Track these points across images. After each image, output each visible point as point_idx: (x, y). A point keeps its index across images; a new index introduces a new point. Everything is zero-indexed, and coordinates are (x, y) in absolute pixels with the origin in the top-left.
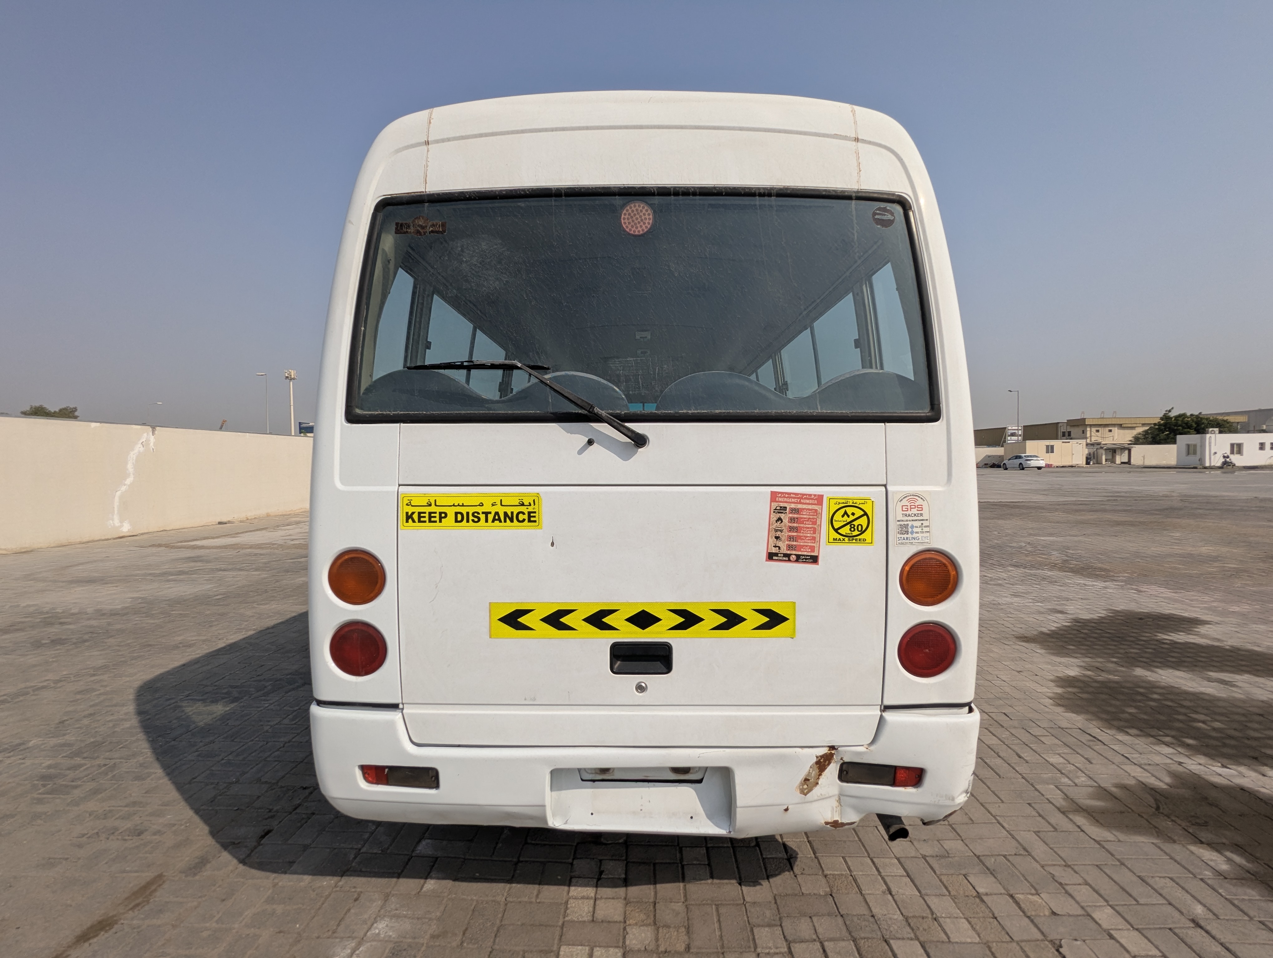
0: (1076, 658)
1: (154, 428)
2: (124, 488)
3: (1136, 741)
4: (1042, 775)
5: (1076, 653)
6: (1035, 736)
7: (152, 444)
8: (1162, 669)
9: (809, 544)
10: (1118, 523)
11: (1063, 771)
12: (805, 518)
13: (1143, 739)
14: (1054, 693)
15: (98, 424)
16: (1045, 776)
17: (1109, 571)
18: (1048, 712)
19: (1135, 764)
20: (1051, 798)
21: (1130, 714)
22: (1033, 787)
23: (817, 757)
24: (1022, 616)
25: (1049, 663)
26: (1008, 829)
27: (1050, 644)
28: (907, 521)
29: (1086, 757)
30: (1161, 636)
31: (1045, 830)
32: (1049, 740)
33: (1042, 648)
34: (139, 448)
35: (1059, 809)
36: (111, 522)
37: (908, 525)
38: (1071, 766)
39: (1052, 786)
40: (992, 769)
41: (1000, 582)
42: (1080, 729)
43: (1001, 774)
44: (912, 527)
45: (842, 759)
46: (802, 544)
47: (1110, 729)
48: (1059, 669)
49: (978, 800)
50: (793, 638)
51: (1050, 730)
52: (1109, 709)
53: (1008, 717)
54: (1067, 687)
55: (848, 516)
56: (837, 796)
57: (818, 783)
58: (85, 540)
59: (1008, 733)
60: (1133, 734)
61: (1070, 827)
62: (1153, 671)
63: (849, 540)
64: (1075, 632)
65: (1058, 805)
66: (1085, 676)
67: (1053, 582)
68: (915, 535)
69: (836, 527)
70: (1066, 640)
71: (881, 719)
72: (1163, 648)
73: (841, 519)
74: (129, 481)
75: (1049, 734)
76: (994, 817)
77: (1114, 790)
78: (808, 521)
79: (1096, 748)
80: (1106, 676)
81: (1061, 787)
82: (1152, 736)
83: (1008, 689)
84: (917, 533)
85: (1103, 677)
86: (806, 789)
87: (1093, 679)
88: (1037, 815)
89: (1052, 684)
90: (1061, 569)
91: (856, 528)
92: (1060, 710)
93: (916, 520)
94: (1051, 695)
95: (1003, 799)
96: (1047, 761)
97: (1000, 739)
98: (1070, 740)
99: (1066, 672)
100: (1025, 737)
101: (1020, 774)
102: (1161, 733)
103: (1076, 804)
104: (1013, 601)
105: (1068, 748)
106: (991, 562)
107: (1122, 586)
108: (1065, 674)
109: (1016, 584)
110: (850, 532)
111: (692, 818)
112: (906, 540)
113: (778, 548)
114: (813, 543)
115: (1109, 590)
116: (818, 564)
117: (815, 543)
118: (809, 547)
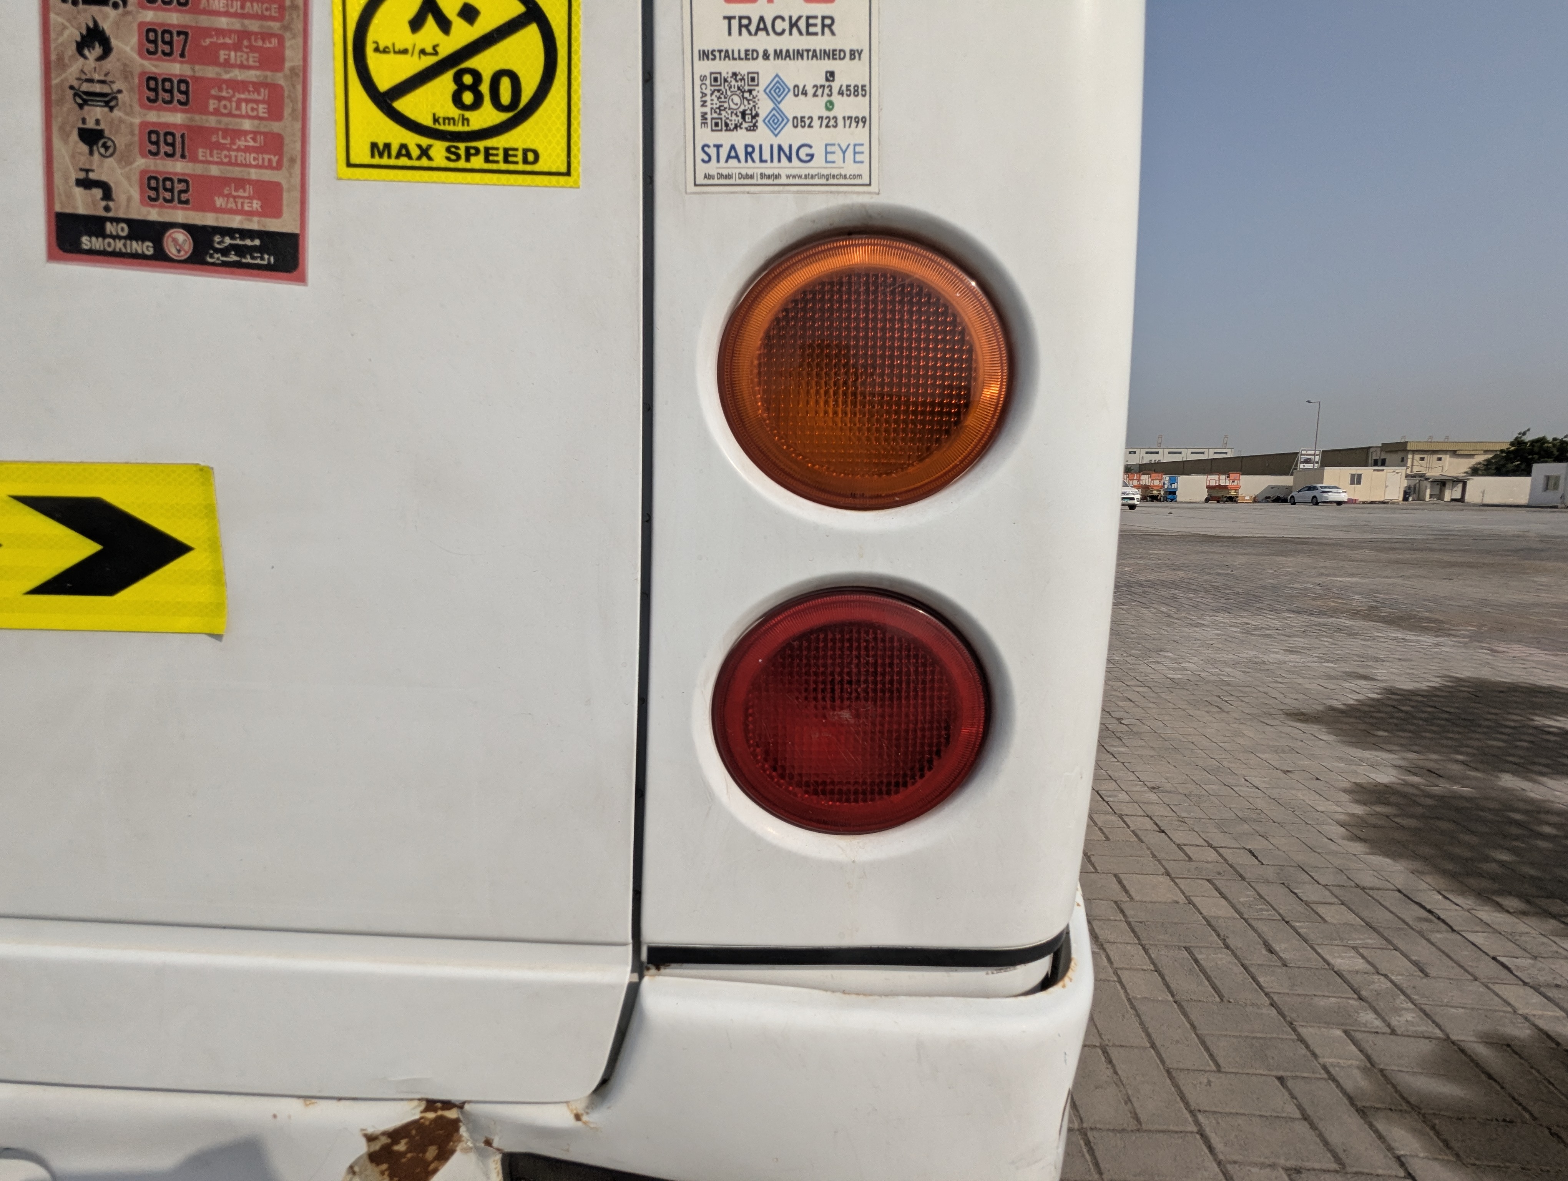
0: (1390, 751)
3: (1521, 926)
4: (1316, 999)
5: (1391, 743)
6: (1307, 904)
8: (1552, 779)
9: (254, 174)
10: (1452, 565)
11: (1364, 993)
12: (221, 32)
13: (1533, 921)
14: (1348, 814)
16: (1322, 1002)
17: (1442, 622)
18: (1335, 853)
19: (1525, 984)
20: (1332, 1064)
21: (1502, 863)
22: (1295, 1030)
23: (370, 1139)
24: (1300, 681)
25: (1341, 759)
26: (1221, 1157)
27: (1344, 727)
28: (750, 55)
29: (1414, 958)
30: (1541, 721)
31: (1317, 1166)
32: (1334, 914)
33: (1329, 733)
35: (1351, 1099)
37: (753, 78)
38: (1382, 978)
39: (1339, 1033)
40: (1208, 978)
41: (1268, 632)
42: (1399, 891)
43: (1225, 991)
44: (778, 89)
46: (215, 171)
47: (1462, 894)
48: (1360, 770)
49: (1163, 1061)
50: (218, 637)
51: (1337, 891)
52: (1457, 850)
53: (1257, 858)
54: (1372, 803)
55: (445, 25)
59: (1252, 893)
60: (1512, 911)
61: (1380, 1163)
62: (1535, 781)
63: (452, 154)
64: (1389, 709)
65: (1349, 1086)
66: (1406, 784)
67: (1352, 634)
68: (790, 137)
69: (383, 84)
70: (1374, 721)
72: (1548, 741)
73: (405, 38)
75: (1335, 900)
76: (1192, 1113)
77: (1482, 1051)
78: (237, 47)
79: (1436, 937)
80: (1447, 786)
81: (1358, 1036)
82: (1554, 916)
83: (1261, 803)
84: (801, 122)
85: (1442, 787)
87: (1422, 790)
88: (1298, 1115)
89: (1345, 797)
90: (1366, 617)
91: (485, 88)
92: (1358, 848)
93: (799, 54)
94: (1342, 817)
95: (1221, 1061)
96: (1328, 964)
97: (1233, 906)
98: (1380, 916)
99: (1371, 775)
100: (1286, 905)
101: (1266, 994)
103: (1394, 1086)
104: (1287, 659)
105: (1376, 934)
106: (1258, 605)
107: (1466, 643)
108: (1371, 781)
109: (1295, 636)
110: (454, 112)
112: (746, 161)
113: (98, 193)
114: (270, 167)
115: (1444, 649)
116: (302, 280)
117: (279, 166)
118: (249, 190)
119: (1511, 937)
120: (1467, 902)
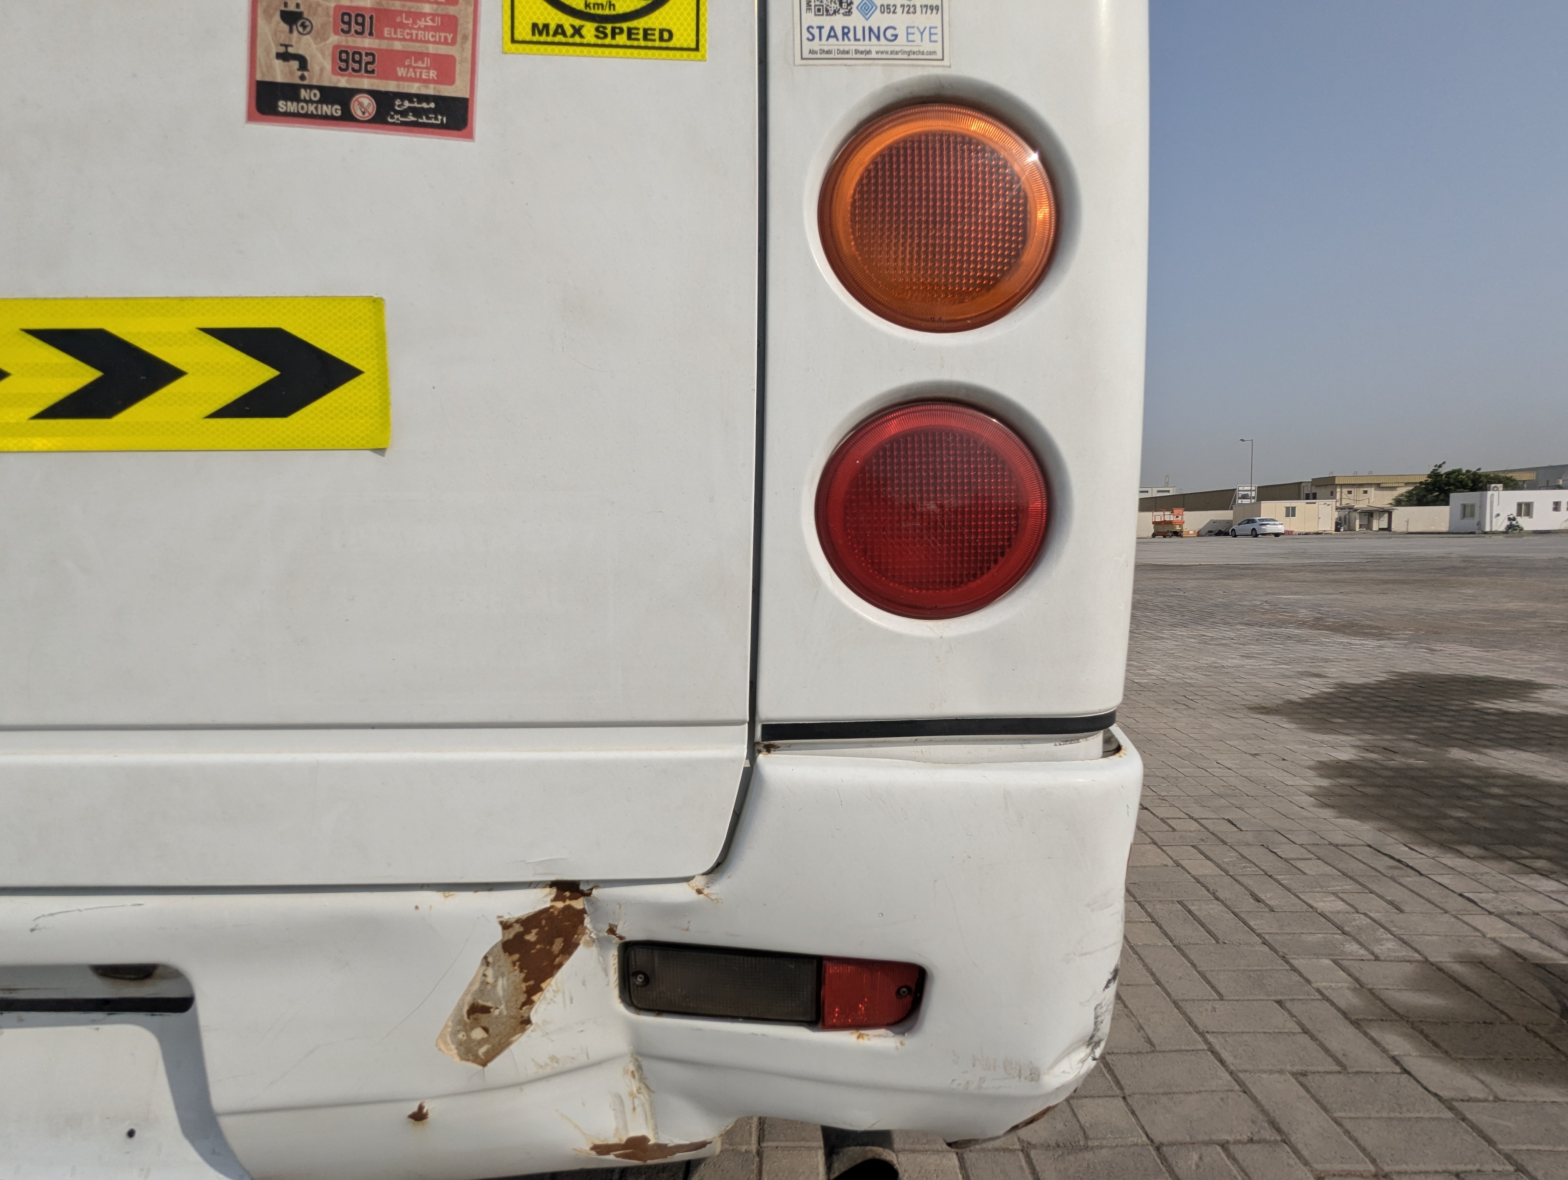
0: (1348, 734)
3: (1482, 868)
4: (1304, 936)
5: (1347, 728)
6: (1286, 860)
8: (1494, 750)
9: (432, 49)
10: (1386, 582)
11: (1347, 929)
13: (1491, 863)
14: (1315, 786)
16: (1310, 938)
17: (1383, 629)
18: (1307, 818)
19: (1490, 913)
20: (1325, 987)
21: (1459, 819)
22: (1287, 962)
23: (506, 926)
24: (1258, 681)
25: (1304, 743)
26: (1232, 1068)
27: (1303, 716)
29: (1389, 898)
30: (1480, 704)
31: (1320, 1069)
32: (1312, 868)
33: (1290, 722)
35: (1345, 1014)
38: (1362, 916)
39: (1327, 962)
40: (1203, 925)
41: (1224, 642)
42: (1370, 846)
43: (1219, 935)
45: (612, 931)
46: (398, 46)
47: (1426, 845)
48: (1322, 750)
49: (1168, 994)
50: (383, 451)
51: (1313, 849)
52: (1417, 811)
53: (1235, 826)
54: (1336, 777)
56: (628, 1059)
57: (527, 1022)
59: (1234, 854)
60: (1471, 856)
61: (1376, 1061)
62: (1480, 753)
63: (601, 33)
64: (1341, 701)
65: (1342, 1004)
66: (1365, 760)
67: (1301, 640)
68: (878, 20)
70: (1329, 711)
71: (749, 777)
72: (1488, 720)
75: (1312, 856)
76: (1201, 1034)
77: (1458, 968)
79: (1407, 881)
80: (1403, 760)
81: (1346, 963)
82: (1510, 859)
83: (1234, 781)
84: (887, 9)
85: (1398, 761)
86: (481, 1043)
87: (1380, 764)
88: (1298, 1030)
89: (1311, 773)
90: (1312, 627)
92: (1328, 813)
94: (1311, 789)
95: (1222, 991)
96: (1312, 907)
97: (1218, 866)
98: (1354, 867)
99: (1333, 754)
100: (1268, 862)
101: (1258, 935)
102: (1524, 853)
103: (1382, 1001)
104: (1244, 663)
105: (1352, 882)
106: (1213, 620)
107: (1406, 645)
108: (1332, 759)
109: (1249, 644)
111: (131, 1134)
112: (843, 39)
113: (295, 64)
114: (446, 43)
115: (1386, 649)
116: (470, 136)
117: (454, 42)
118: (427, 61)
119: (1473, 877)
120: (1431, 852)
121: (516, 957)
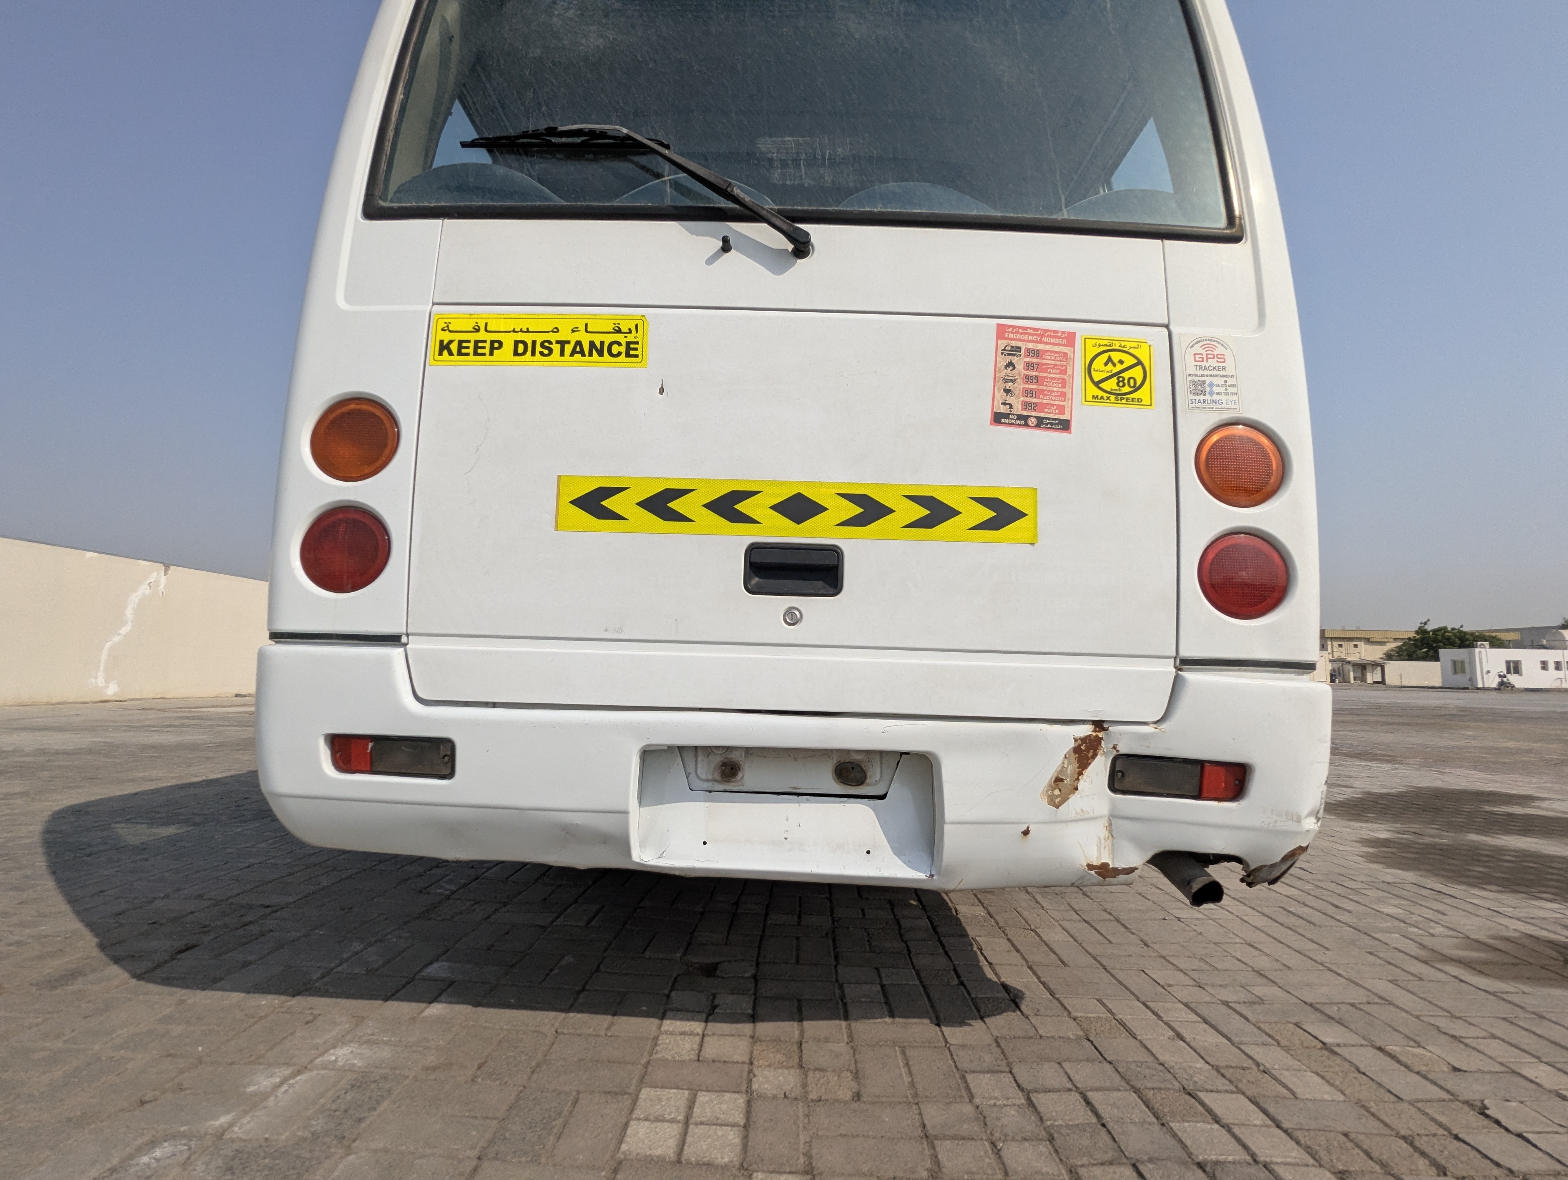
0: (1381, 823)
1: (167, 567)
2: (116, 639)
3: (1502, 896)
4: (1377, 924)
6: (1353, 889)
7: (162, 587)
8: (1503, 836)
9: (1057, 403)
10: (1389, 724)
12: (1049, 364)
14: (1363, 852)
15: (95, 555)
16: (1383, 926)
18: (1361, 868)
19: (1511, 917)
20: (1399, 947)
21: (1480, 872)
22: (1369, 935)
23: (1075, 740)
25: (1346, 827)
26: (1347, 977)
28: (1202, 376)
29: (1435, 909)
30: (1488, 808)
31: (1404, 979)
32: (1373, 893)
34: (144, 590)
35: (1416, 958)
36: (93, 680)
37: (1204, 382)
38: (1416, 916)
39: (1396, 935)
40: (1302, 918)
42: (1415, 884)
43: (1315, 923)
44: (1211, 385)
45: (1114, 748)
46: (1045, 401)
47: (1458, 884)
48: (1363, 832)
50: (1033, 544)
51: (1371, 884)
52: (1447, 867)
53: (1307, 871)
54: (1380, 847)
55: (1114, 365)
56: (1106, 819)
57: (1076, 789)
58: (54, 700)
59: (1311, 885)
60: (1492, 890)
61: (1441, 976)
62: (1493, 837)
63: (1117, 399)
64: (1371, 803)
65: (1413, 953)
66: (1399, 839)
68: (1215, 397)
69: (1096, 380)
71: (1177, 677)
72: (1495, 818)
73: (1103, 368)
74: (125, 630)
75: (1371, 887)
76: (1320, 964)
77: (1490, 941)
78: (1053, 368)
80: (1429, 839)
81: (1411, 937)
82: (1523, 893)
84: (1218, 394)
85: (1426, 840)
86: (1057, 797)
87: (1412, 841)
88: (1386, 964)
91: (1126, 381)
92: (1378, 866)
93: (1216, 376)
95: (1328, 947)
96: (1378, 911)
97: (1302, 891)
98: (1404, 893)
99: (1371, 834)
100: (1339, 890)
101: (1344, 923)
102: (1533, 890)
103: (1440, 953)
105: (1404, 900)
107: (1417, 768)
108: (1372, 837)
110: (1118, 388)
111: (868, 852)
112: (1203, 404)
113: (1008, 406)
114: (1062, 401)
115: (1401, 771)
116: (1070, 433)
117: (1065, 401)
118: (1055, 407)
119: (1496, 900)
120: (1461, 887)
121: (1077, 755)
